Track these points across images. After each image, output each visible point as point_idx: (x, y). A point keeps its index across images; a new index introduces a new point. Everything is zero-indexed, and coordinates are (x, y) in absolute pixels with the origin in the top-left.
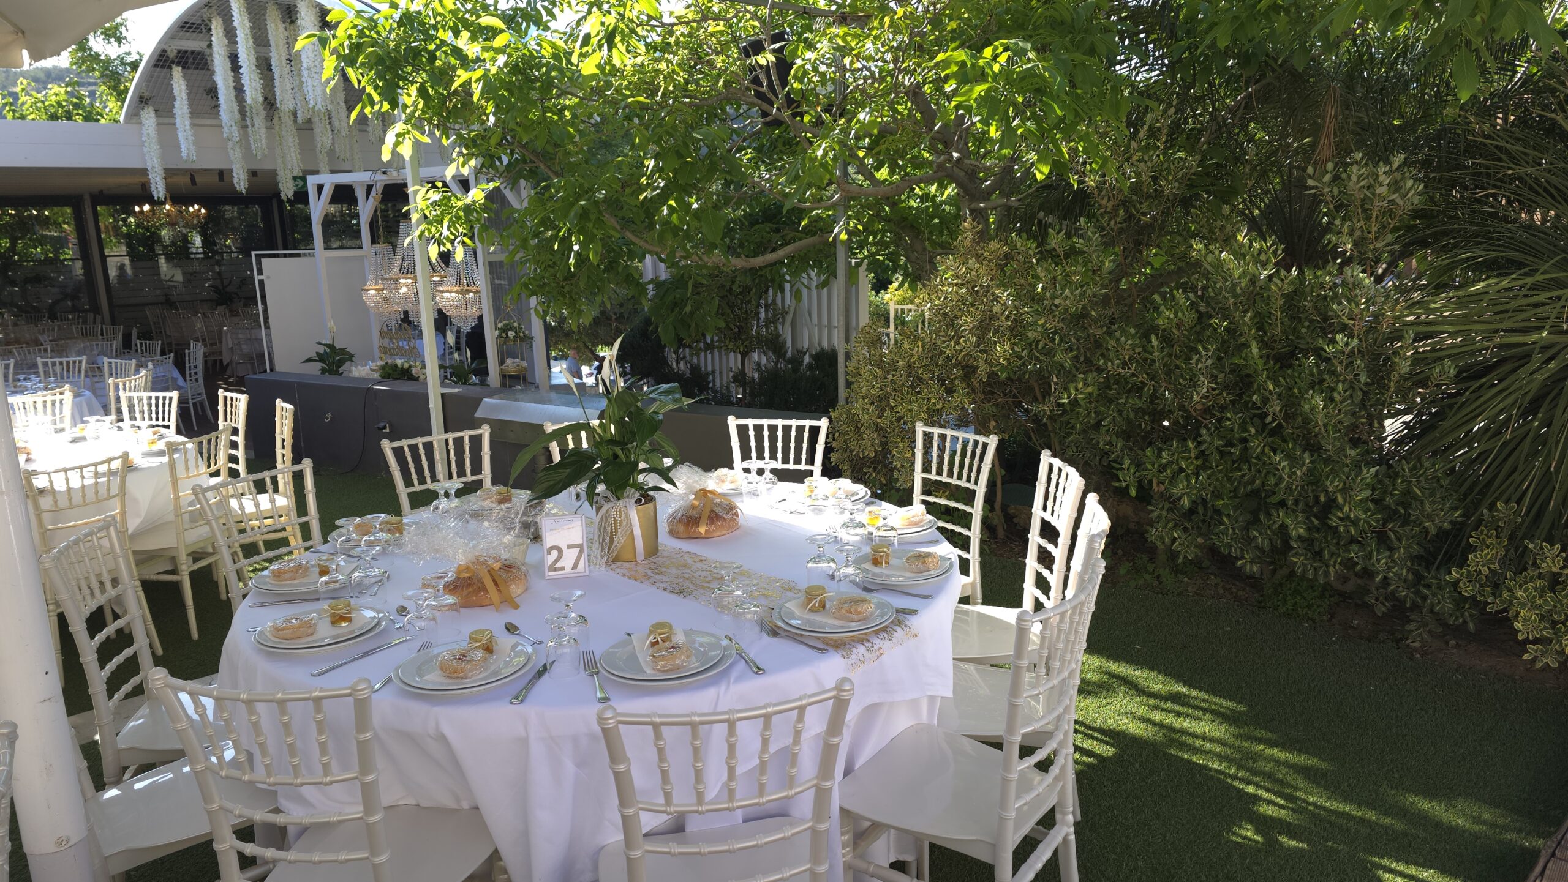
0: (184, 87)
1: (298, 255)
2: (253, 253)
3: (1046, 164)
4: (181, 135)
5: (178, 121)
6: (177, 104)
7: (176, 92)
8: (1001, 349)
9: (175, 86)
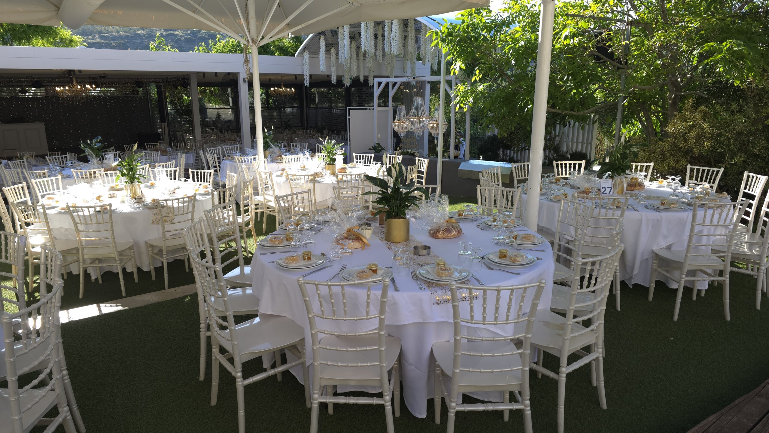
0: (324, 44)
1: (366, 109)
2: (348, 108)
3: (738, 80)
4: (321, 62)
5: (321, 56)
6: (321, 50)
7: (321, 46)
8: (707, 144)
9: (321, 43)
